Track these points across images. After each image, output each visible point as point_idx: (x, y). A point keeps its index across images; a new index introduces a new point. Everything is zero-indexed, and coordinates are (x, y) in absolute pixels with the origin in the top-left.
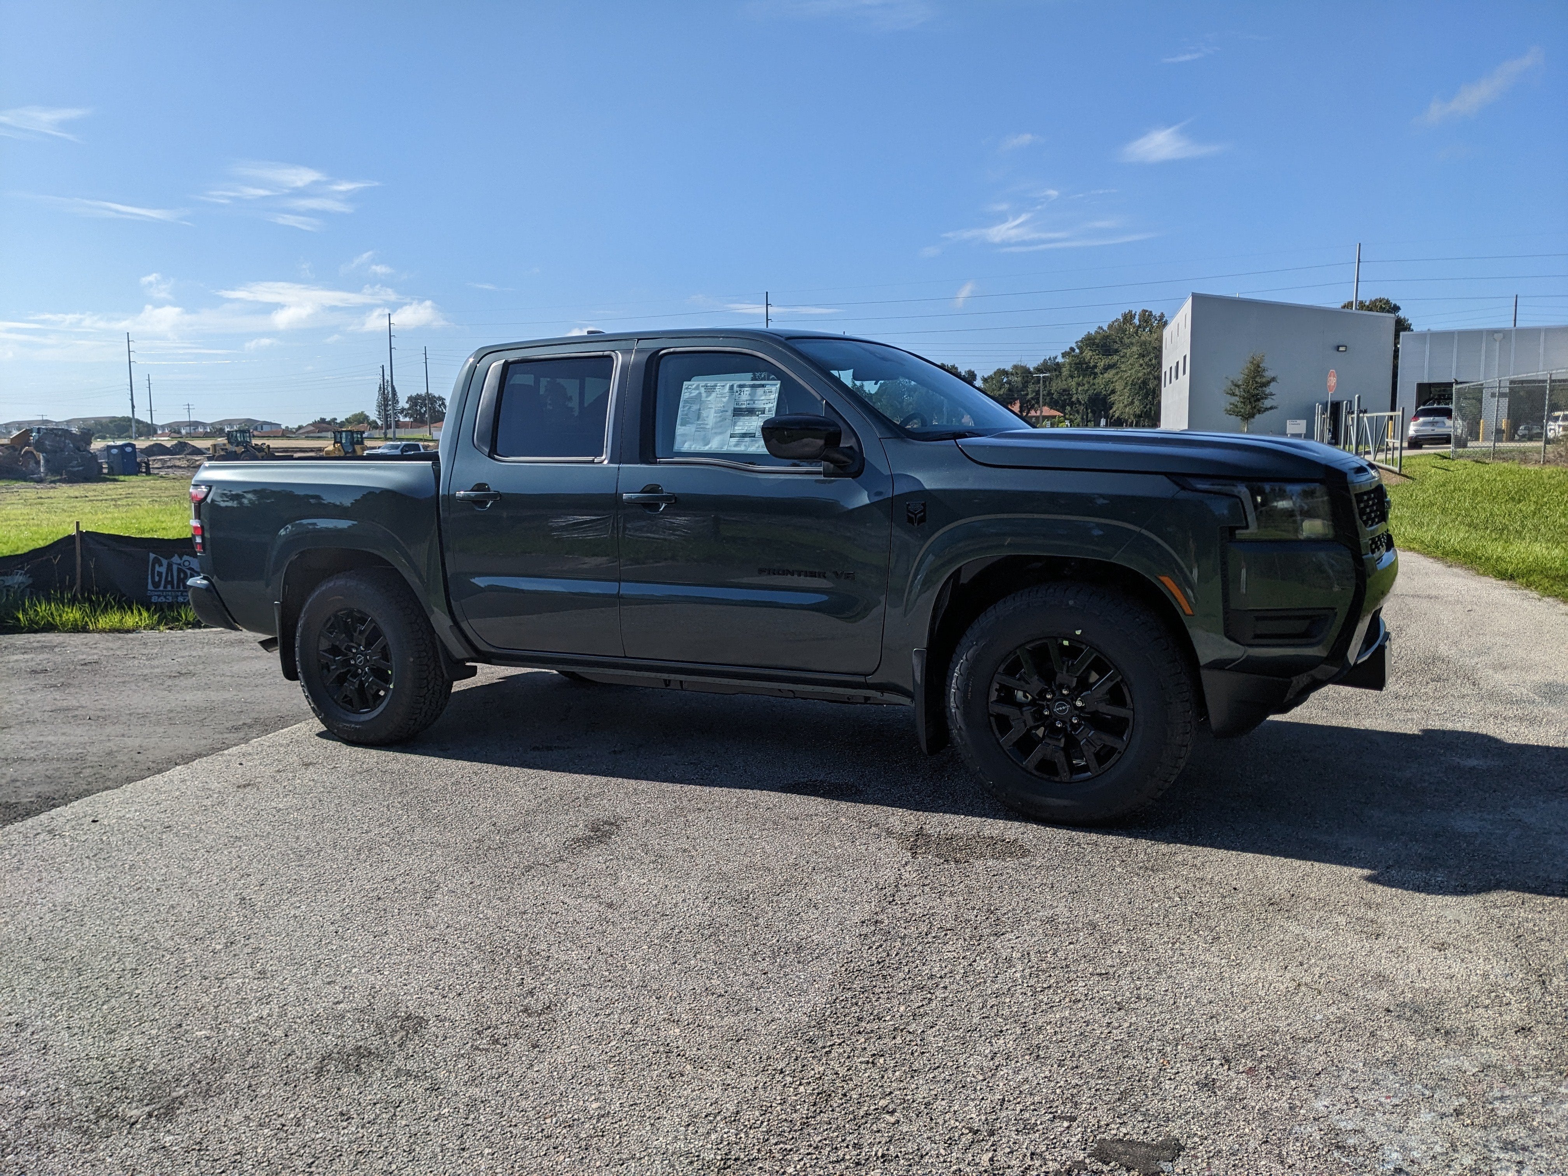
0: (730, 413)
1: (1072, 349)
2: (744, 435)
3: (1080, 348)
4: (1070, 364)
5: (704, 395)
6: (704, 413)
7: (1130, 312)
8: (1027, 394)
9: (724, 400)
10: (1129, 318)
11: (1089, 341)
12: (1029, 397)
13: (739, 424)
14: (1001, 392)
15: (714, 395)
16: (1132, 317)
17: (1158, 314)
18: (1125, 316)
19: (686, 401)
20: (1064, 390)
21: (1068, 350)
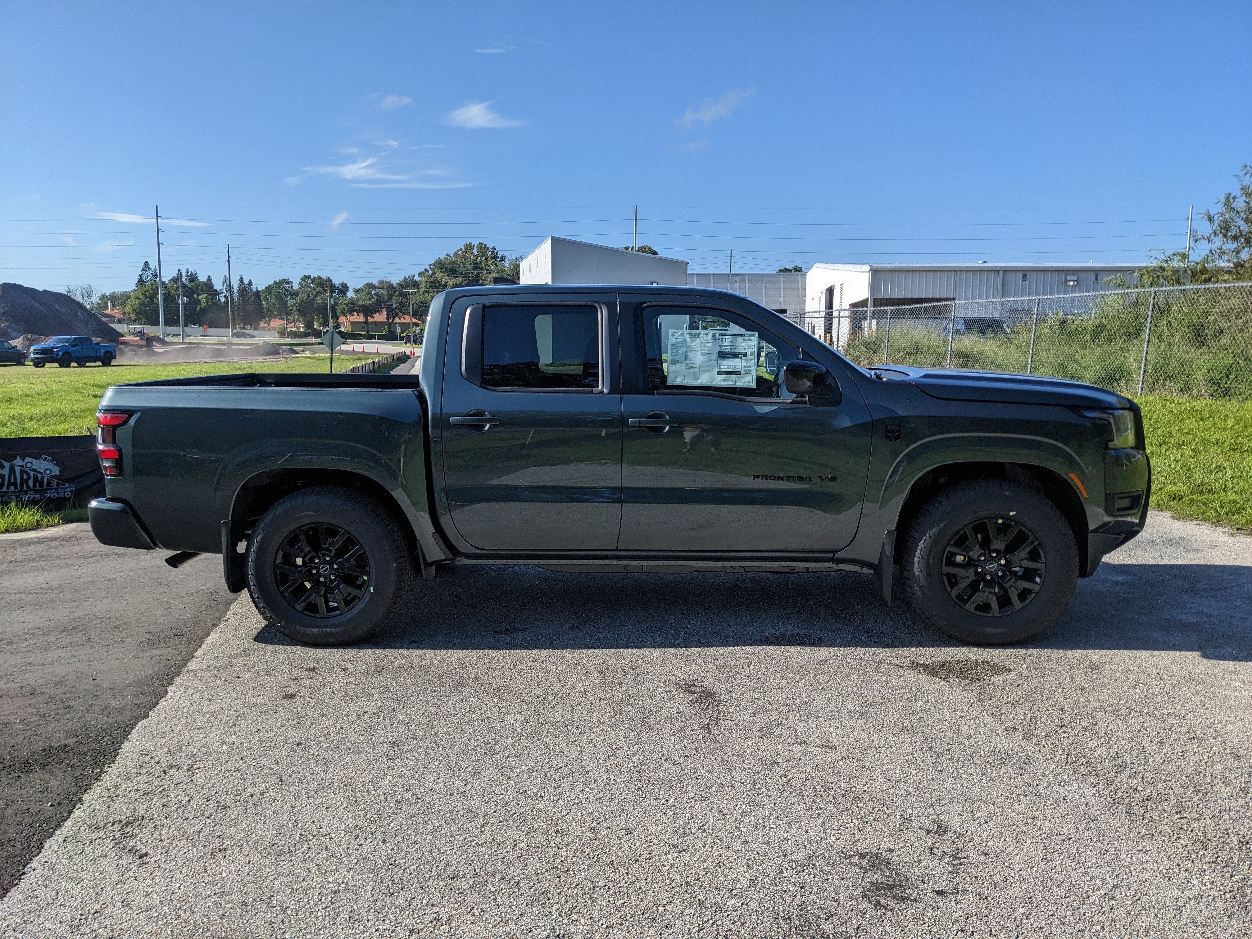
0: (715, 356)
1: (427, 271)
2: (731, 373)
3: (433, 270)
4: (426, 282)
5: (689, 341)
6: (691, 355)
7: (470, 244)
8: (392, 305)
9: (709, 345)
10: (469, 248)
11: (440, 265)
12: (394, 306)
13: (723, 364)
14: (371, 302)
15: (698, 341)
16: (472, 248)
17: (491, 247)
18: (466, 247)
19: (673, 345)
20: (422, 303)
21: (423, 271)
